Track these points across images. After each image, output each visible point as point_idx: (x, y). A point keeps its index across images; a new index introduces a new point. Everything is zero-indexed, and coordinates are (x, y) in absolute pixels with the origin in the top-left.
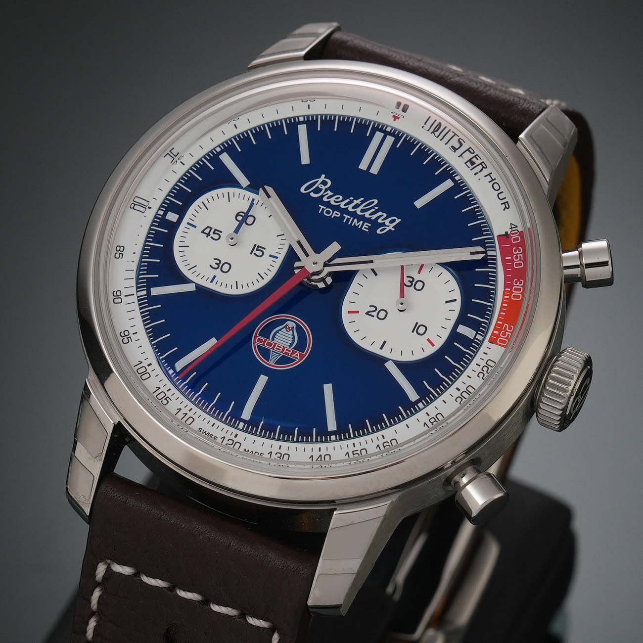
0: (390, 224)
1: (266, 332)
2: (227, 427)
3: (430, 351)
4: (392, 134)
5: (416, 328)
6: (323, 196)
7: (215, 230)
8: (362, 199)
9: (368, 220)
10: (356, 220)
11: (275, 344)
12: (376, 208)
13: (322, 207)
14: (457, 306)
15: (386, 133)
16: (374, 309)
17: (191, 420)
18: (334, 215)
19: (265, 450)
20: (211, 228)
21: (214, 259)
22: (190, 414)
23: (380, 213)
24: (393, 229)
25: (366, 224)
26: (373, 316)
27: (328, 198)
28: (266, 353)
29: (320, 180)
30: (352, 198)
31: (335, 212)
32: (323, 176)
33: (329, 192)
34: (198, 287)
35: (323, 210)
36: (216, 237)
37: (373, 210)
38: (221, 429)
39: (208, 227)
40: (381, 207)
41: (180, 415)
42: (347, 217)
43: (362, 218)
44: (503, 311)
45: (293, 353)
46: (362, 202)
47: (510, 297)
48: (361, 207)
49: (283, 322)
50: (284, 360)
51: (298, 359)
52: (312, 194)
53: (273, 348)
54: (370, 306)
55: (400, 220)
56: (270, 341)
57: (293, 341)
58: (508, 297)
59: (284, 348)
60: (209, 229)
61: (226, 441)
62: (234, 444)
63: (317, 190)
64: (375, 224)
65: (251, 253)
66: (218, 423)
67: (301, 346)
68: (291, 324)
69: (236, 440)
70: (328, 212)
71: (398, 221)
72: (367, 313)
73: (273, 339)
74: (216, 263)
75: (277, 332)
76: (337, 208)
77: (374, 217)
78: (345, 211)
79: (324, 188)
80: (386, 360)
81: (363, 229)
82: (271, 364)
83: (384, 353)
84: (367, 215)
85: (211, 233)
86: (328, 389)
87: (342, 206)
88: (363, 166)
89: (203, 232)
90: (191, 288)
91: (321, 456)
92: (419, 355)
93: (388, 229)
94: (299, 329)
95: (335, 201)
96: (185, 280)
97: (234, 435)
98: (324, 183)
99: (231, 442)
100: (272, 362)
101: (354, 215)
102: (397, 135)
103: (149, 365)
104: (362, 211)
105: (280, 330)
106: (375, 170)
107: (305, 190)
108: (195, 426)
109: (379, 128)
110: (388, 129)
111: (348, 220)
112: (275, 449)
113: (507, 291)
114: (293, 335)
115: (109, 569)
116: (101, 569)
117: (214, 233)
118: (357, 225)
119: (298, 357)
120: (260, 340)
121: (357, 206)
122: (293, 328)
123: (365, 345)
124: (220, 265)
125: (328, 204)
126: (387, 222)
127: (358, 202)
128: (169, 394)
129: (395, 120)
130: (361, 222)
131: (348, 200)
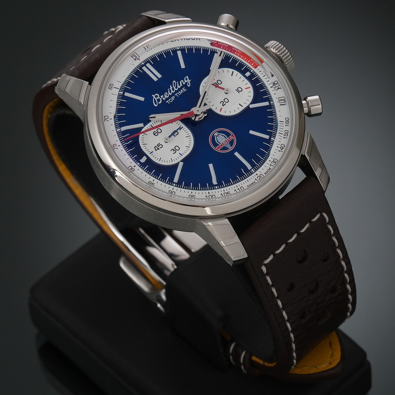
0: (187, 81)
1: (216, 145)
2: (251, 176)
3: (251, 89)
4: (146, 63)
5: (238, 90)
6: (162, 99)
7: (157, 145)
8: (171, 86)
9: (181, 88)
10: (179, 92)
11: (222, 143)
12: (177, 82)
13: (167, 101)
14: (236, 72)
15: (145, 65)
16: (222, 102)
17: (242, 188)
18: (173, 99)
19: (268, 166)
20: (156, 146)
21: (171, 151)
22: (239, 187)
23: (181, 82)
24: (190, 80)
25: (183, 89)
26: (226, 104)
27: (164, 98)
28: (225, 148)
29: (154, 97)
30: (169, 89)
31: (172, 98)
32: (153, 95)
33: (161, 96)
34: (182, 161)
35: (169, 101)
36: (161, 146)
37: (178, 84)
38: (251, 179)
39: (155, 147)
40: (178, 80)
41: (238, 191)
42: (176, 94)
43: (179, 90)
44: (244, 58)
45: (230, 139)
46: (172, 86)
47: (239, 53)
48: (174, 88)
49: (213, 137)
50: (231, 143)
51: (233, 137)
52: (159, 103)
53: (224, 145)
54: (220, 103)
55: (187, 76)
56: (220, 144)
57: (224, 136)
58: (239, 54)
59: (226, 141)
60: (156, 148)
61: (258, 179)
62: (260, 176)
63: (159, 100)
64: (185, 86)
65: (175, 136)
66: (248, 179)
67: (228, 135)
68: (216, 134)
69: (259, 175)
70: (171, 100)
71: (187, 77)
72: (223, 106)
73: (220, 143)
74: (173, 151)
75: (217, 140)
76: (170, 97)
77: (181, 85)
78: (173, 94)
79: (159, 97)
80: (248, 107)
81: (185, 91)
82: (231, 148)
83: (245, 106)
84: (179, 87)
85: (158, 147)
86: (251, 132)
87: (171, 94)
88: (155, 79)
89: (156, 150)
90: (181, 164)
91: (280, 148)
92: (252, 94)
93: (189, 82)
94: (219, 132)
95: (167, 96)
96: (176, 165)
97: (256, 175)
98: (156, 96)
99: (259, 177)
100: (230, 148)
101: (176, 92)
102: (147, 62)
103: (209, 193)
104: (176, 88)
105: (217, 139)
106: (160, 76)
107: (156, 104)
108: (245, 187)
109: (141, 67)
110: (143, 64)
111: (178, 94)
112: (270, 163)
113: (236, 53)
114: (221, 135)
115: (265, 265)
116: (264, 269)
117: (159, 146)
118: (182, 92)
119: (232, 137)
120: (218, 148)
121: (173, 89)
122: (218, 134)
123: (238, 111)
124: (175, 150)
125: (167, 99)
126: (186, 81)
127: (171, 88)
128: (226, 191)
129: (139, 60)
130: (181, 90)
131: (169, 91)
